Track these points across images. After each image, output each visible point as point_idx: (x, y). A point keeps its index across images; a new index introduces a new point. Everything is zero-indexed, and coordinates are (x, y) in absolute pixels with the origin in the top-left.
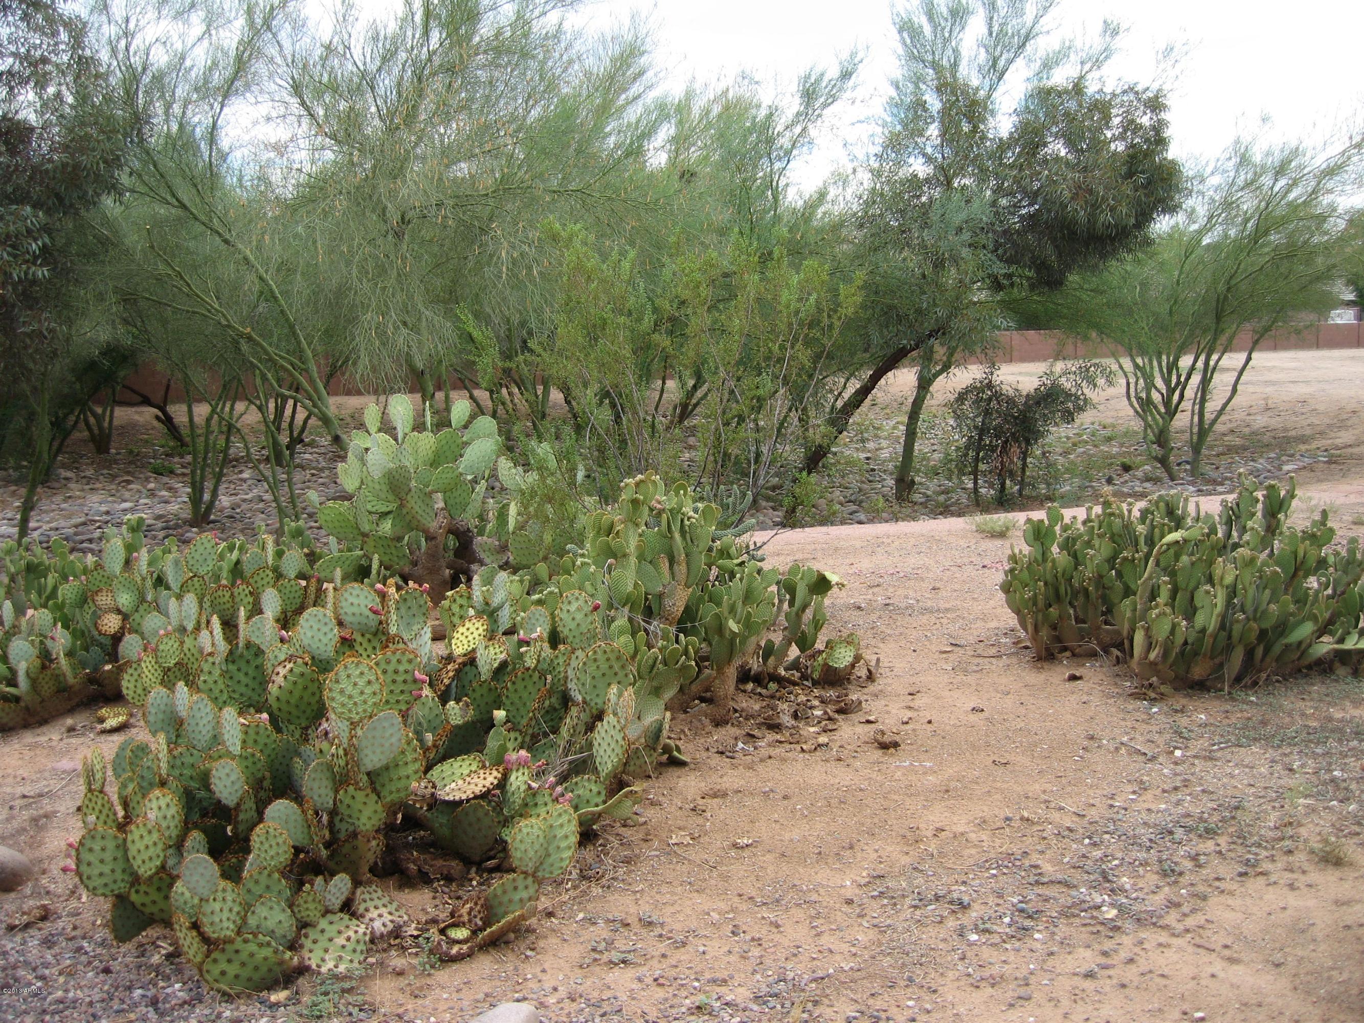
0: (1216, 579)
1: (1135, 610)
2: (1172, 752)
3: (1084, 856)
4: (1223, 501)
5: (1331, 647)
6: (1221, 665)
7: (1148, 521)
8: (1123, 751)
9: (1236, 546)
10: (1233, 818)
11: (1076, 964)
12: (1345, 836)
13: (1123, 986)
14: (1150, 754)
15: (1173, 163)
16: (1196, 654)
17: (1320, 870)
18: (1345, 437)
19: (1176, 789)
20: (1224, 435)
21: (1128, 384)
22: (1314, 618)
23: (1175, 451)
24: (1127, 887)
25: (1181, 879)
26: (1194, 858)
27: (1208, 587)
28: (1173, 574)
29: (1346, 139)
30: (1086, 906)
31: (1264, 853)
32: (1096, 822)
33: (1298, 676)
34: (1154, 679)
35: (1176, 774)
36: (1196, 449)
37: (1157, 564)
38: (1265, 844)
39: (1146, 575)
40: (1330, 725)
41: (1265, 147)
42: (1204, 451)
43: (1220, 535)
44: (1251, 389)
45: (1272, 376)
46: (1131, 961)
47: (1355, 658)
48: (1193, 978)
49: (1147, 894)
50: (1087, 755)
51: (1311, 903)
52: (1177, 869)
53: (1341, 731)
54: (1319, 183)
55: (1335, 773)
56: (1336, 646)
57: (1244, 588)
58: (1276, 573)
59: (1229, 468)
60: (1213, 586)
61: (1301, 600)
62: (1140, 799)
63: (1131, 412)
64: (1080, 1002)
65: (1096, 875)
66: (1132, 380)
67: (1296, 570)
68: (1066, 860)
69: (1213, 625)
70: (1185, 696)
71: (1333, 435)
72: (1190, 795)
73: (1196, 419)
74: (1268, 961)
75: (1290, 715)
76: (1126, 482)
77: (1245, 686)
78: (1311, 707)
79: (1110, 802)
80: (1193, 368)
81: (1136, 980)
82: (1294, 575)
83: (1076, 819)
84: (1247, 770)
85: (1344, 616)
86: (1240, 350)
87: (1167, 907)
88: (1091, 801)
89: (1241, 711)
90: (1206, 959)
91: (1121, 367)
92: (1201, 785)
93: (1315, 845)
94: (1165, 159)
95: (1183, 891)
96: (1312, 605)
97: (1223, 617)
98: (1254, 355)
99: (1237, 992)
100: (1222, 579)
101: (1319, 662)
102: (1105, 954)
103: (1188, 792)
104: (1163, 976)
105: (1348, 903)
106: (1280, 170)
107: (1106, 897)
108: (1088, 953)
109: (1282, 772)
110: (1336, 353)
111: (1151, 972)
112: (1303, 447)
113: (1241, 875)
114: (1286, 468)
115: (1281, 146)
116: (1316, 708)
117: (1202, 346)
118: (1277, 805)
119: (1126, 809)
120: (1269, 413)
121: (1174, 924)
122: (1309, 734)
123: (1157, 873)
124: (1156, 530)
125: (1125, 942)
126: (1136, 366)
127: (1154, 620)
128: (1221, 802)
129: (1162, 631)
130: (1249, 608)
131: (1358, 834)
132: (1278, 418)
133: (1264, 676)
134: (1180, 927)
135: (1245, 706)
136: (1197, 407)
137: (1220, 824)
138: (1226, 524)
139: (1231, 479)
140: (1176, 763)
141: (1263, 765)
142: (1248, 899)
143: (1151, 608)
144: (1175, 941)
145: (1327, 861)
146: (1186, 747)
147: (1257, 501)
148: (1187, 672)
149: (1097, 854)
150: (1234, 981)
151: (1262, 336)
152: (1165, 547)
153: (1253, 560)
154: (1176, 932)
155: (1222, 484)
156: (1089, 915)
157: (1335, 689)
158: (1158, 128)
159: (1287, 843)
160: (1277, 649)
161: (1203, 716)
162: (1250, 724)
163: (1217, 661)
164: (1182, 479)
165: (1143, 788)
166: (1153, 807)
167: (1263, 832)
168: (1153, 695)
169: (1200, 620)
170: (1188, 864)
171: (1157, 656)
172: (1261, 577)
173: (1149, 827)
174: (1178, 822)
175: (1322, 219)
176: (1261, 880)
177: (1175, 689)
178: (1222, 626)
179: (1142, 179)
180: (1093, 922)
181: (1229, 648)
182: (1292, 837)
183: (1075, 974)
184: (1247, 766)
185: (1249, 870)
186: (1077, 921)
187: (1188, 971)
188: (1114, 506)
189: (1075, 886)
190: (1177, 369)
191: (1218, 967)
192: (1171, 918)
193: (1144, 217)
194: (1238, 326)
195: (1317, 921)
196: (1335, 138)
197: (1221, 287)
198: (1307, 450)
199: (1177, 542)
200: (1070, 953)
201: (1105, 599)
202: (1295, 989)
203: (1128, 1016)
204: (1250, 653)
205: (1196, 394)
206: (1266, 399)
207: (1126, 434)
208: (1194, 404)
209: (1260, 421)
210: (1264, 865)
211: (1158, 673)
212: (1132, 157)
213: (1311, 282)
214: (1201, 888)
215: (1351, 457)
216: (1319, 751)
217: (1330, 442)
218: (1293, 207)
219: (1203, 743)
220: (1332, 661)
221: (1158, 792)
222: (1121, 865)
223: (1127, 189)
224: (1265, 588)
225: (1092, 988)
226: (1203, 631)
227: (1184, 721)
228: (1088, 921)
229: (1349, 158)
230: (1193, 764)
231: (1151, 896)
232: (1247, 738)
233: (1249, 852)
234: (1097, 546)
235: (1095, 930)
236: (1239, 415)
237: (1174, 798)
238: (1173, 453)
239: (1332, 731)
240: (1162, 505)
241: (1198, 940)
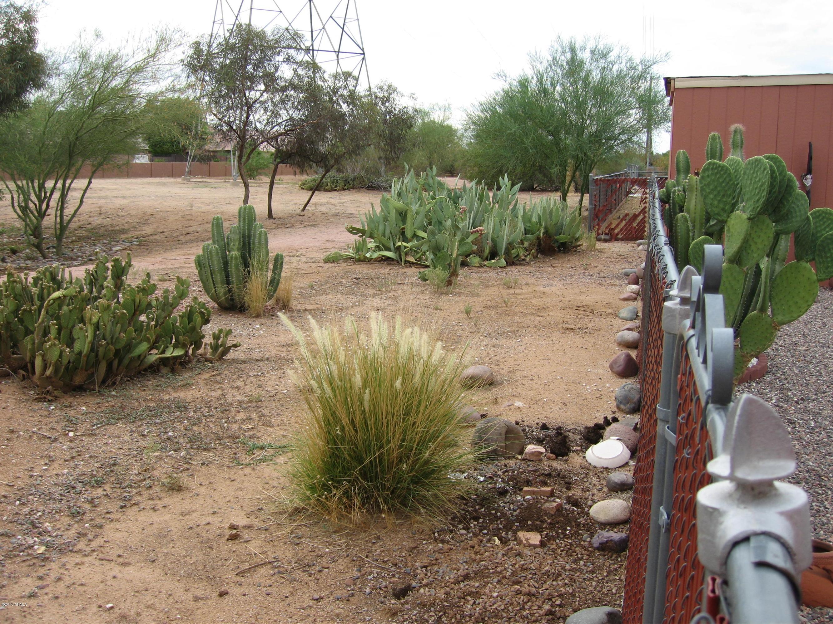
0: (87, 320)
1: (34, 343)
2: (68, 434)
3: (17, 513)
4: (86, 270)
5: (158, 356)
6: (93, 374)
7: (39, 285)
8: (35, 437)
9: (96, 298)
10: (112, 471)
11: (22, 590)
12: (181, 472)
13: (57, 598)
14: (53, 437)
15: (40, 55)
16: (76, 368)
17: (170, 496)
18: (148, 230)
19: (73, 458)
20: (75, 229)
21: (13, 198)
22: (148, 340)
23: (45, 241)
24: (50, 529)
25: (84, 517)
26: (91, 502)
27: (81, 325)
28: (58, 318)
29: (146, 51)
30: (23, 548)
31: (135, 491)
32: (22, 489)
33: (139, 376)
34: (50, 387)
35: (72, 448)
36: (59, 238)
37: (47, 313)
38: (134, 485)
39: (40, 320)
40: (162, 405)
41: (97, 53)
42: (64, 240)
43: (86, 291)
44: (90, 201)
45: (103, 194)
46: (59, 579)
47: (171, 362)
48: (102, 582)
49: (64, 531)
50: (11, 444)
51: (167, 517)
52: (81, 511)
53: (169, 407)
54: (130, 76)
55: (170, 434)
56: (160, 356)
57: (104, 325)
58: (124, 313)
59: (80, 250)
60: (85, 325)
61: (139, 328)
62: (51, 468)
63: (16, 216)
64: (28, 616)
65: (27, 525)
66: (15, 196)
67: (135, 311)
68: (5, 518)
69: (86, 349)
70: (71, 396)
71: (141, 228)
72: (82, 460)
73: (58, 220)
74: (147, 560)
75: (138, 401)
76: (15, 260)
77: (108, 386)
78: (150, 395)
79: (30, 473)
80: (54, 188)
81: (65, 591)
82: (134, 314)
83: (8, 488)
84: (116, 439)
85: (164, 337)
86: (84, 177)
87: (78, 537)
88: (18, 475)
89: (108, 402)
90: (108, 568)
91: (7, 187)
92: (89, 453)
93: (165, 480)
94: (35, 53)
95: (87, 525)
96: (146, 331)
97: (92, 343)
98: (93, 181)
99: (131, 585)
100: (90, 319)
101: (151, 366)
102: (41, 578)
103: (81, 458)
104: (82, 585)
105: (188, 513)
106: (107, 67)
107: (36, 539)
108: (29, 580)
109: (138, 438)
110: (139, 180)
111: (74, 584)
112: (123, 236)
113: (122, 507)
114: (115, 249)
115: (107, 53)
116: (152, 395)
117: (60, 174)
118: (138, 459)
119: (42, 477)
120: (102, 216)
121: (84, 548)
122: (151, 411)
123: (68, 516)
124: (45, 291)
125: (54, 567)
126: (18, 186)
127: (47, 349)
128: (103, 462)
129: (54, 356)
130: (108, 336)
131: (188, 469)
132: (108, 219)
133: (119, 378)
134: (88, 549)
135: (110, 399)
136: (59, 212)
137: (105, 477)
138: (89, 284)
139: (82, 257)
140: (71, 441)
141: (126, 435)
142: (129, 522)
143: (45, 342)
144: (86, 559)
145: (173, 489)
146: (76, 429)
147: (108, 269)
148: (71, 381)
149: (26, 510)
150: (128, 578)
151: (98, 168)
152: (51, 301)
153: (109, 306)
154: (86, 553)
155: (76, 260)
156: (25, 554)
157: (162, 381)
158: (31, 33)
159: (147, 482)
160: (126, 361)
161: (84, 408)
162: (115, 409)
163: (90, 372)
164: (51, 257)
165: (51, 460)
166: (60, 472)
167: (132, 478)
168: (50, 398)
169: (77, 346)
170: (87, 506)
171: (51, 372)
172: (114, 317)
173: (59, 486)
174: (77, 480)
175: (133, 98)
176: (135, 508)
177: (64, 392)
178: (92, 350)
179: (19, 65)
180: (29, 558)
181: (97, 363)
182: (149, 478)
183: (22, 597)
184: (116, 437)
185: (127, 503)
186: (18, 559)
187: (98, 577)
188: (16, 276)
189: (13, 535)
190: (45, 188)
191: (116, 570)
192: (82, 545)
193: (22, 89)
194: (83, 162)
195: (173, 528)
196: (139, 50)
197: (72, 137)
198: (126, 238)
199: (60, 298)
200: (16, 583)
201: (12, 337)
202: (166, 574)
203: (63, 618)
204: (110, 365)
205: (58, 204)
206: (99, 207)
207: (12, 230)
208: (57, 210)
209: (97, 221)
210: (136, 499)
211: (52, 384)
212: (13, 49)
213: (126, 137)
214: (98, 521)
215: (153, 242)
216: (158, 421)
217: (139, 233)
218: (115, 90)
219: (87, 425)
220: (158, 365)
221: (61, 462)
222: (44, 514)
223: (10, 70)
224: (117, 324)
225: (36, 604)
226: (80, 353)
227: (72, 413)
228: (26, 558)
229: (148, 63)
230: (82, 440)
231: (66, 532)
232: (114, 418)
233: (125, 492)
234: (5, 303)
235: (31, 563)
236: (84, 217)
237: (72, 464)
238: (44, 241)
239: (164, 408)
240: (48, 274)
241: (101, 556)
